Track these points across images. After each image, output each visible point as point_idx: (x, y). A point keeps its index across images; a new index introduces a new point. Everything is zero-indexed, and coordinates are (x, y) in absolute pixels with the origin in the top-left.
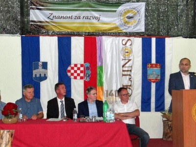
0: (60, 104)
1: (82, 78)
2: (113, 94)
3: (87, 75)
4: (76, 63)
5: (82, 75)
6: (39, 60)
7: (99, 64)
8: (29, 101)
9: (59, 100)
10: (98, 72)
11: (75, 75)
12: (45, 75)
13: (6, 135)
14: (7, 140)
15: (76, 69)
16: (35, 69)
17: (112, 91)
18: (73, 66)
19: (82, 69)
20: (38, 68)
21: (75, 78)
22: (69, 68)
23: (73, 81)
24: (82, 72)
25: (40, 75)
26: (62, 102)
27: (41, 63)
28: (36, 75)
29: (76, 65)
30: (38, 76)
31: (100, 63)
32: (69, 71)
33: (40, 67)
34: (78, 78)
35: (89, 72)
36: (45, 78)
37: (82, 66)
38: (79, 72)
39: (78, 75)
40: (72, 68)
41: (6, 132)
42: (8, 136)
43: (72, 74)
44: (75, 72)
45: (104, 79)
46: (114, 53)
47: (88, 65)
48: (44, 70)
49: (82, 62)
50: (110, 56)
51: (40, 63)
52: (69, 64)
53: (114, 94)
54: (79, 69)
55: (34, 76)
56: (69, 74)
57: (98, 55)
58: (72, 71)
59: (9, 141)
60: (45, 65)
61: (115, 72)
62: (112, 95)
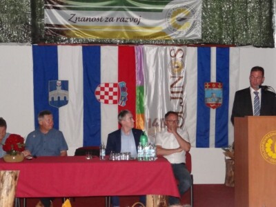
1: (115, 102)
2: (157, 123)
3: (123, 98)
4: (107, 82)
5: (115, 98)
6: (57, 79)
7: (138, 83)
10: (137, 94)
11: (107, 97)
12: (65, 98)
13: (8, 177)
15: (107, 89)
16: (51, 90)
17: (156, 119)
18: (103, 85)
19: (115, 90)
20: (56, 89)
21: (106, 102)
22: (98, 89)
23: (104, 107)
24: (115, 94)
25: (59, 98)
27: (60, 82)
28: (53, 98)
29: (107, 85)
30: (56, 99)
31: (140, 82)
32: (98, 93)
33: (59, 88)
34: (111, 102)
35: (125, 94)
36: (65, 102)
37: (115, 85)
38: (111, 94)
39: (111, 98)
40: (103, 89)
42: (11, 178)
43: (102, 97)
44: (107, 93)
45: (145, 103)
46: (160, 68)
47: (123, 84)
49: (116, 81)
50: (154, 71)
51: (59, 82)
52: (98, 83)
53: (159, 123)
54: (111, 90)
55: (50, 100)
56: (98, 97)
57: (137, 71)
58: (102, 93)
59: (12, 185)
60: (65, 85)
61: (160, 93)
62: (157, 125)
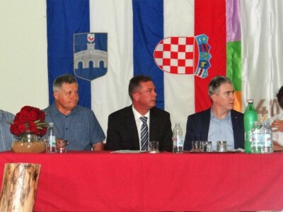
0: (139, 124)
1: (189, 71)
2: (264, 109)
3: (203, 64)
4: (175, 36)
5: (190, 63)
6: (88, 30)
7: (231, 36)
8: (68, 112)
9: (137, 115)
10: (229, 57)
11: (174, 63)
12: (102, 63)
13: (22, 179)
14: (26, 186)
15: (174, 48)
16: (78, 50)
17: (262, 102)
18: (167, 41)
19: (190, 48)
20: (85, 48)
21: (174, 70)
22: (159, 48)
23: (169, 79)
24: (189, 56)
25: (91, 63)
26: (144, 119)
27: (93, 36)
28: (80, 64)
29: (175, 40)
30: (86, 66)
31: (234, 35)
32: (160, 55)
33: (91, 46)
34: (181, 70)
35: (208, 56)
36: (102, 71)
37: (189, 41)
38: (182, 56)
39: (182, 63)
40: (167, 48)
41: (22, 167)
42: (27, 175)
43: (167, 62)
44: (174, 55)
45: (243, 74)
46: (269, 9)
47: (204, 38)
48: (98, 52)
49: (191, 34)
50: (259, 16)
51: (91, 36)
52: (160, 36)
53: (268, 108)
54: (182, 48)
55: (76, 66)
56: (159, 62)
57: (228, 15)
58: (167, 55)
59: (29, 189)
60: (101, 41)
61: (270, 55)
62: (264, 112)
